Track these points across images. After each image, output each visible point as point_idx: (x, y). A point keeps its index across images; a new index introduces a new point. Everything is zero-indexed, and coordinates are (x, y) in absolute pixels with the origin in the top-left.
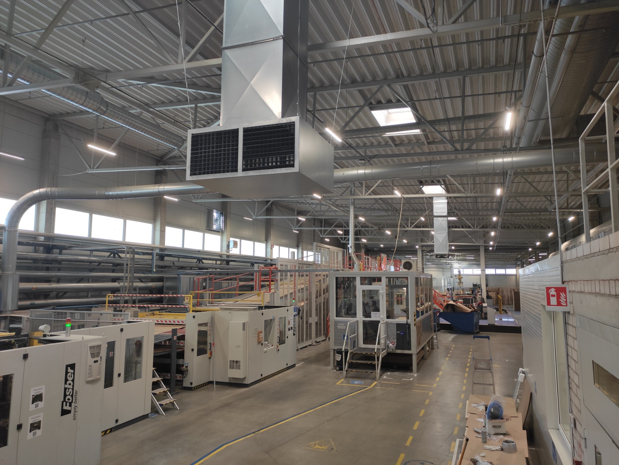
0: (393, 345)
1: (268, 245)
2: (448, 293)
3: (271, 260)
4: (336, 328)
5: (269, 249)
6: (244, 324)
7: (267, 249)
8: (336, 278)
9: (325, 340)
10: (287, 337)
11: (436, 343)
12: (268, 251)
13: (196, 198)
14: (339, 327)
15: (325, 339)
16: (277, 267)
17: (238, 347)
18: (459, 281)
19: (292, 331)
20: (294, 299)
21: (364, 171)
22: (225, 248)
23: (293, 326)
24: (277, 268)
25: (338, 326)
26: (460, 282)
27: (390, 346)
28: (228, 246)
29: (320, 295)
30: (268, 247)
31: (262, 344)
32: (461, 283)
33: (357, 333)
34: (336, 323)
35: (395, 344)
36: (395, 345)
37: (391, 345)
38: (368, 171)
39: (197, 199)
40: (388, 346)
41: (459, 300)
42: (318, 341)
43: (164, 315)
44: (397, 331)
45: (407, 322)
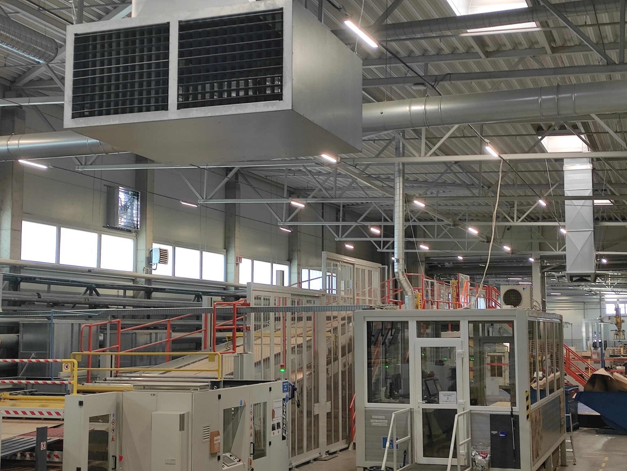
0: (484, 458)
1: (229, 258)
2: (594, 353)
3: (237, 288)
4: (368, 425)
5: (232, 267)
6: (182, 417)
7: (229, 265)
8: (368, 323)
9: (348, 448)
10: (270, 443)
11: (572, 454)
12: (229, 271)
13: (83, 164)
14: (374, 423)
15: (346, 446)
16: (248, 302)
17: (171, 463)
18: (616, 328)
19: (280, 430)
20: (282, 367)
21: (423, 107)
22: (142, 264)
23: (280, 421)
24: (249, 305)
25: (372, 421)
26: (619, 331)
27: (479, 460)
28: (149, 260)
29: (336, 359)
30: (229, 261)
31: (219, 458)
32: (621, 333)
33: (411, 435)
34: (368, 414)
35: (489, 456)
36: (487, 459)
37: (480, 458)
38: (431, 107)
39: (85, 165)
40: (474, 461)
41: (617, 367)
42: (332, 451)
43: (21, 399)
44: (492, 429)
45: (512, 412)
